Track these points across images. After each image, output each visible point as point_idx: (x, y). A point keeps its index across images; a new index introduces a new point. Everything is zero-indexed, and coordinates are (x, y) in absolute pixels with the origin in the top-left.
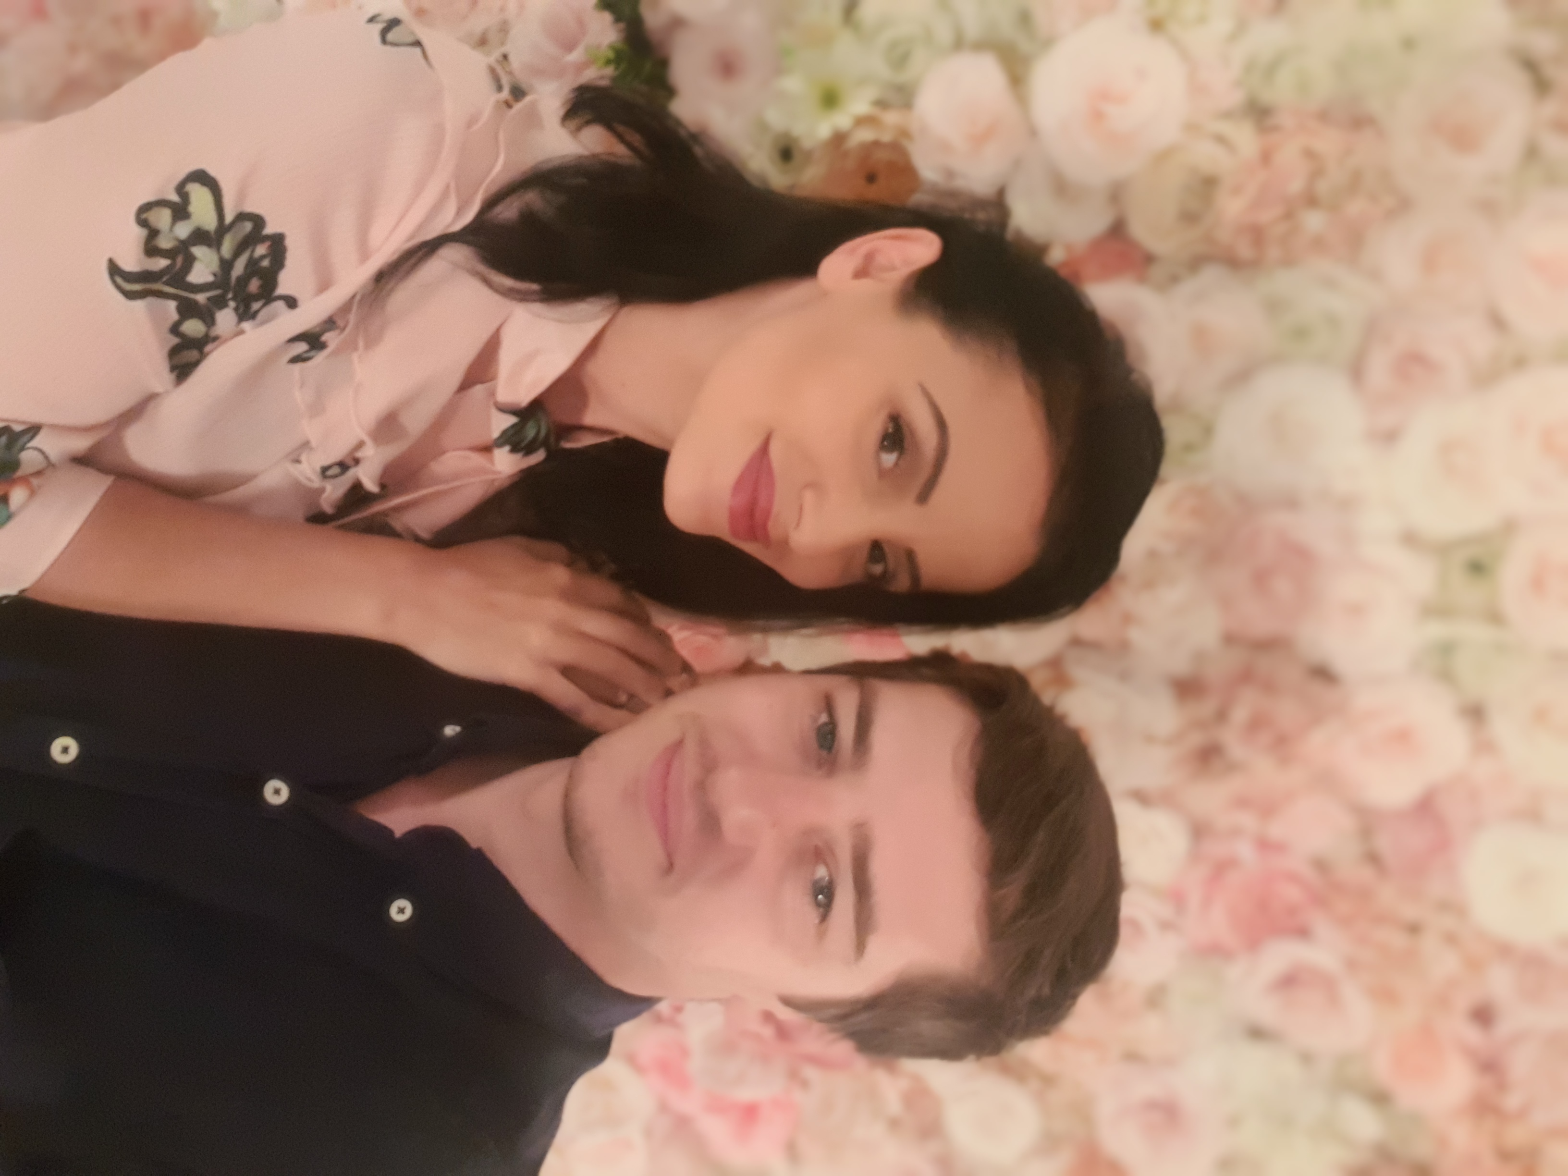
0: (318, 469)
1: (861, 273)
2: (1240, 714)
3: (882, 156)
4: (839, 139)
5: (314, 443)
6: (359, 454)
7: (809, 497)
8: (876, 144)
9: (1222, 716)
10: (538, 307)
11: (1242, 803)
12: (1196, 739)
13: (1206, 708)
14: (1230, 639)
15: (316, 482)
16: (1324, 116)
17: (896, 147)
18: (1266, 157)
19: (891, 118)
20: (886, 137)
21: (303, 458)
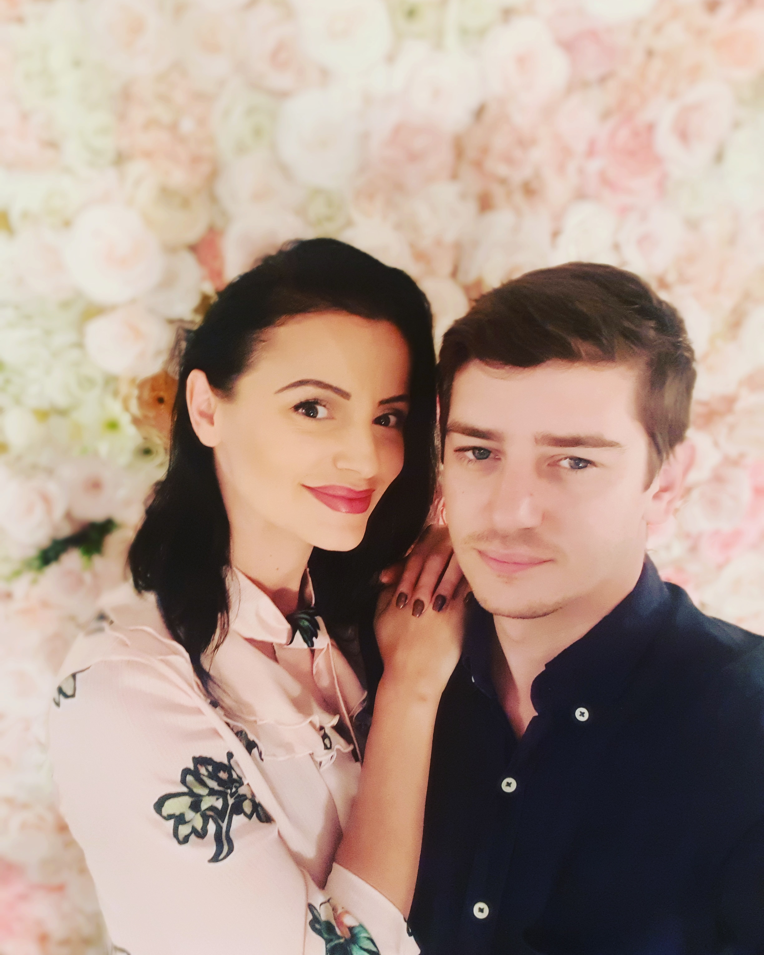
0: (326, 751)
1: (211, 420)
2: (502, 170)
3: (147, 394)
4: (136, 421)
5: (311, 752)
6: (318, 726)
7: (341, 465)
8: (140, 398)
9: (503, 181)
10: (232, 614)
11: (561, 169)
12: (519, 198)
13: (498, 192)
14: (454, 176)
15: (333, 753)
16: (122, 117)
17: (141, 386)
18: (148, 155)
19: (124, 388)
20: (135, 392)
21: (318, 760)
